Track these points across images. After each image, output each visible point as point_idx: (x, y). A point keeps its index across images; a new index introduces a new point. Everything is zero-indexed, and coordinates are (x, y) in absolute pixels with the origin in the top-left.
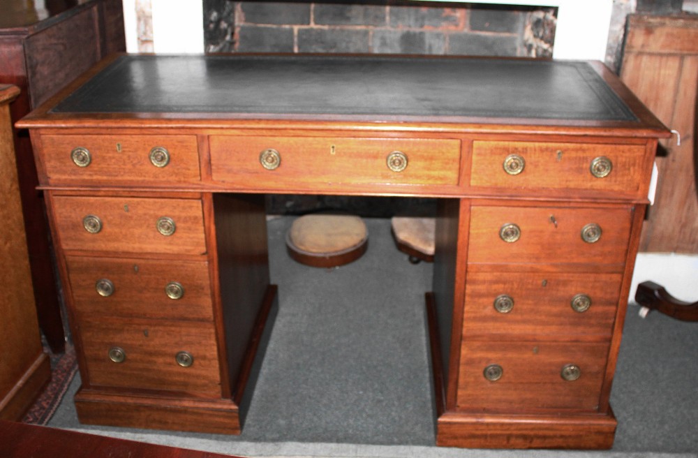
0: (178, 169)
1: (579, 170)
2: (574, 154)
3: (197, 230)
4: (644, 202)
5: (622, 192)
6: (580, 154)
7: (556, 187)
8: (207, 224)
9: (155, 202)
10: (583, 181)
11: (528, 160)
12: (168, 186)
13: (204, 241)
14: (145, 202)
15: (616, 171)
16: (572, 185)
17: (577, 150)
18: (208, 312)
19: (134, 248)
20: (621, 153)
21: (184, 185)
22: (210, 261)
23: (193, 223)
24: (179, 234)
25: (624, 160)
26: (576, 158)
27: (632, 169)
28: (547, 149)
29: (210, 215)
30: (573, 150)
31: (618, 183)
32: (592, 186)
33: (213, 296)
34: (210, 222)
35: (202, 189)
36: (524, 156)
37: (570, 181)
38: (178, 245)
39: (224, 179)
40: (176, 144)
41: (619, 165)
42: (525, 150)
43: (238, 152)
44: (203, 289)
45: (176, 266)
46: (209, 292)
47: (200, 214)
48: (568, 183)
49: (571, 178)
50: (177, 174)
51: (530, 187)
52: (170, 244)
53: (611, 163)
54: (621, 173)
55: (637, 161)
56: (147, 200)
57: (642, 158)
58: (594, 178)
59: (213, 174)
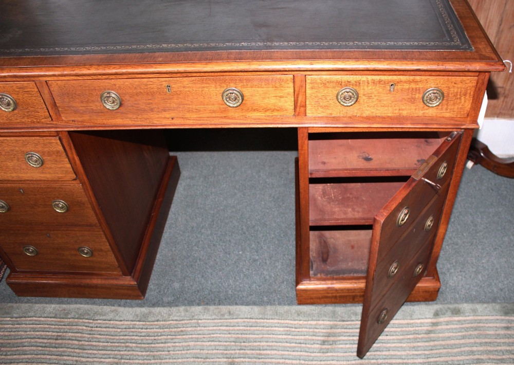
0: (28, 112)
1: (412, 100)
2: (406, 86)
3: (63, 161)
4: (473, 126)
5: (452, 118)
6: (413, 86)
7: (390, 115)
8: (70, 155)
9: (17, 141)
10: (415, 110)
11: (361, 92)
12: (24, 126)
13: (71, 170)
14: (7, 140)
15: (447, 100)
16: (405, 113)
17: (410, 82)
18: (93, 219)
19: (13, 177)
20: (453, 84)
21: (39, 125)
22: (83, 184)
23: (57, 156)
24: (47, 165)
25: (456, 90)
26: (408, 89)
27: (463, 98)
28: (380, 81)
29: (71, 149)
30: (405, 82)
31: (448, 111)
32: (424, 113)
33: (94, 209)
34: (72, 154)
35: (57, 128)
36: (357, 88)
37: (402, 110)
38: (49, 173)
39: (73, 119)
40: (17, 90)
41: (450, 95)
42: (358, 83)
43: (79, 95)
44: (84, 204)
45: (55, 188)
46: (90, 206)
47: (60, 148)
48: (401, 112)
49: (403, 108)
50: (28, 117)
51: (364, 115)
52: (43, 173)
53: (443, 94)
54: (452, 102)
55: (469, 91)
56: (8, 138)
57: (473, 89)
58: (426, 107)
59: (62, 115)
